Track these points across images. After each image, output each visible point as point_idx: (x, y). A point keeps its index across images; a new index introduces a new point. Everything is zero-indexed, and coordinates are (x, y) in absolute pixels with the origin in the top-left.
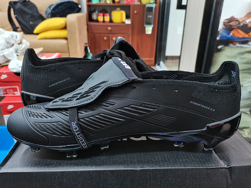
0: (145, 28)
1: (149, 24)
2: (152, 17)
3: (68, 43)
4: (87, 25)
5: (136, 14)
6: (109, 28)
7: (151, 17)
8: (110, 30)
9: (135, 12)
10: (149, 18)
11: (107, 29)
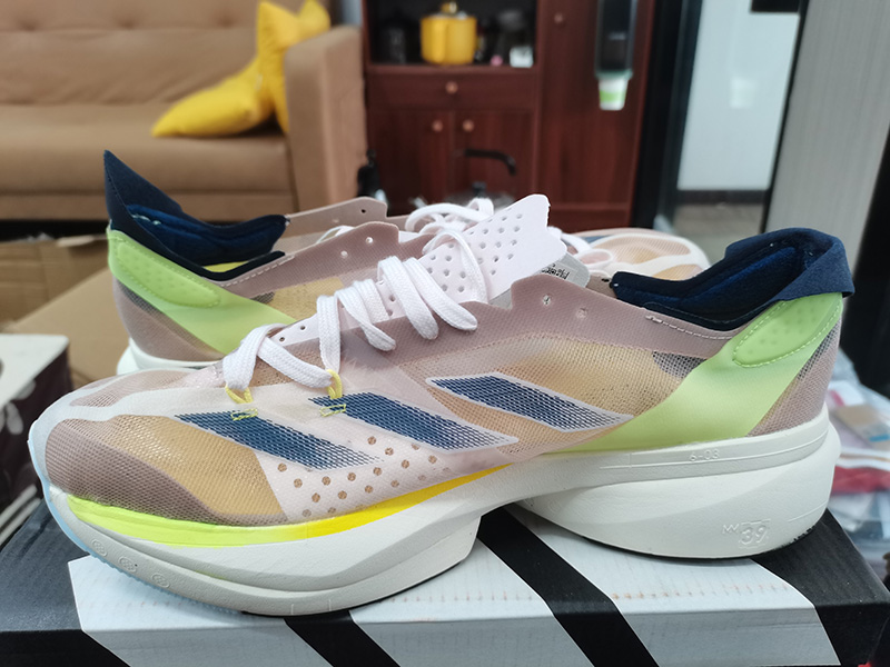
0: (596, 83)
1: (614, 67)
2: (626, 41)
3: (289, 154)
4: (366, 75)
5: (562, 25)
6: (452, 88)
7: (621, 37)
8: (455, 96)
9: (559, 18)
10: (617, 43)
11: (444, 91)
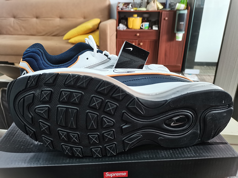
0: (175, 34)
6: (138, 34)
7: (182, 23)
11: (136, 35)
